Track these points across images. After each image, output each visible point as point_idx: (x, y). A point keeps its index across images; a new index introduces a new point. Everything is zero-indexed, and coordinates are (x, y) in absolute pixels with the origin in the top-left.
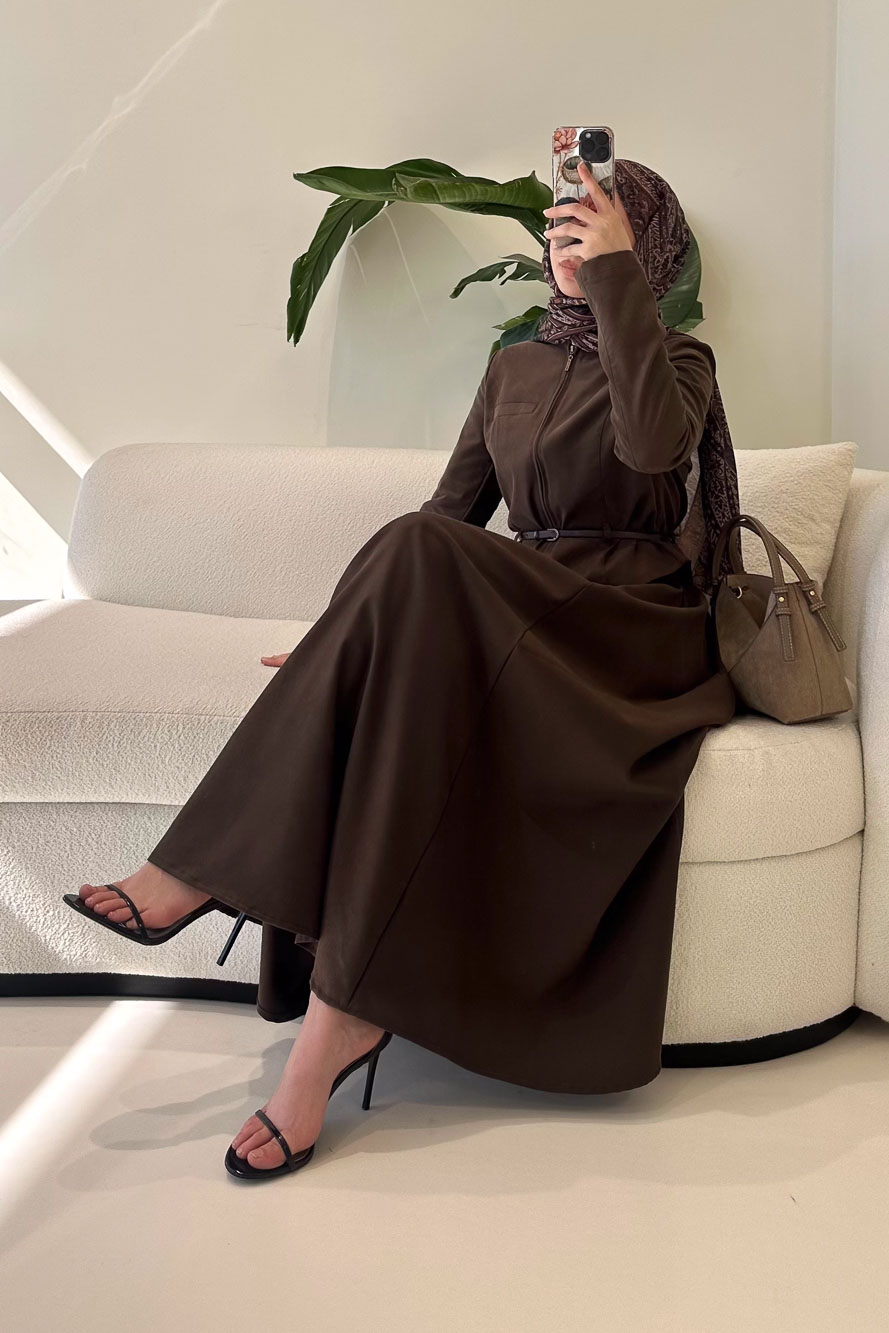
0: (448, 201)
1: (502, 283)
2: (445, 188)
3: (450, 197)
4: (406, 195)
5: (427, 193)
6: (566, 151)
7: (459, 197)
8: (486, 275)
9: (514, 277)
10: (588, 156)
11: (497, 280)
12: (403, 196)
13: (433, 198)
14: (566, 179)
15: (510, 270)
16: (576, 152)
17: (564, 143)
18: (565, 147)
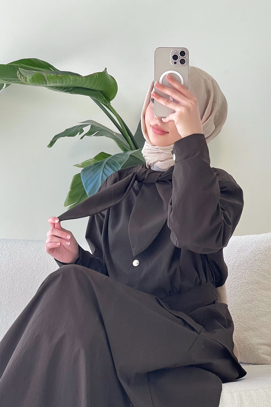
0: (52, 85)
1: (82, 138)
2: (51, 78)
3: (53, 83)
4: (26, 81)
5: (39, 80)
7: (59, 83)
8: (70, 133)
9: (89, 134)
11: (78, 136)
12: (24, 81)
13: (43, 83)
15: (86, 129)
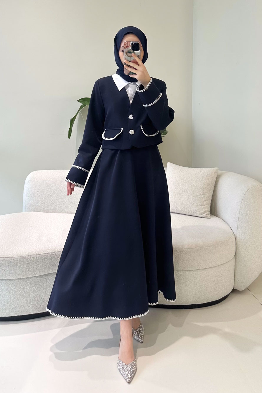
6: (127, 48)
10: (133, 49)
16: (130, 48)
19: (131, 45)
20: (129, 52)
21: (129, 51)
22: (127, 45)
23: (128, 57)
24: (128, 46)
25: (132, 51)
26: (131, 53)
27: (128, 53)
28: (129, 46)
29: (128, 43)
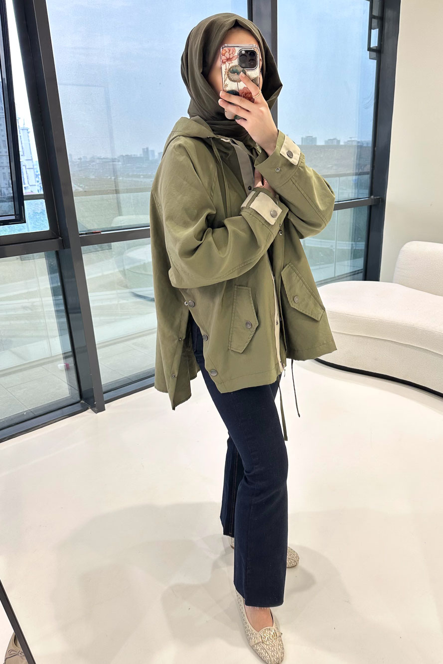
6: (229, 62)
10: (243, 65)
14: (230, 79)
16: (235, 62)
17: (228, 57)
18: (229, 59)
19: (236, 53)
20: (233, 71)
21: (234, 69)
22: (227, 55)
23: (234, 83)
24: (231, 57)
25: (240, 69)
26: (238, 73)
27: (231, 74)
28: (234, 59)
29: (231, 52)
